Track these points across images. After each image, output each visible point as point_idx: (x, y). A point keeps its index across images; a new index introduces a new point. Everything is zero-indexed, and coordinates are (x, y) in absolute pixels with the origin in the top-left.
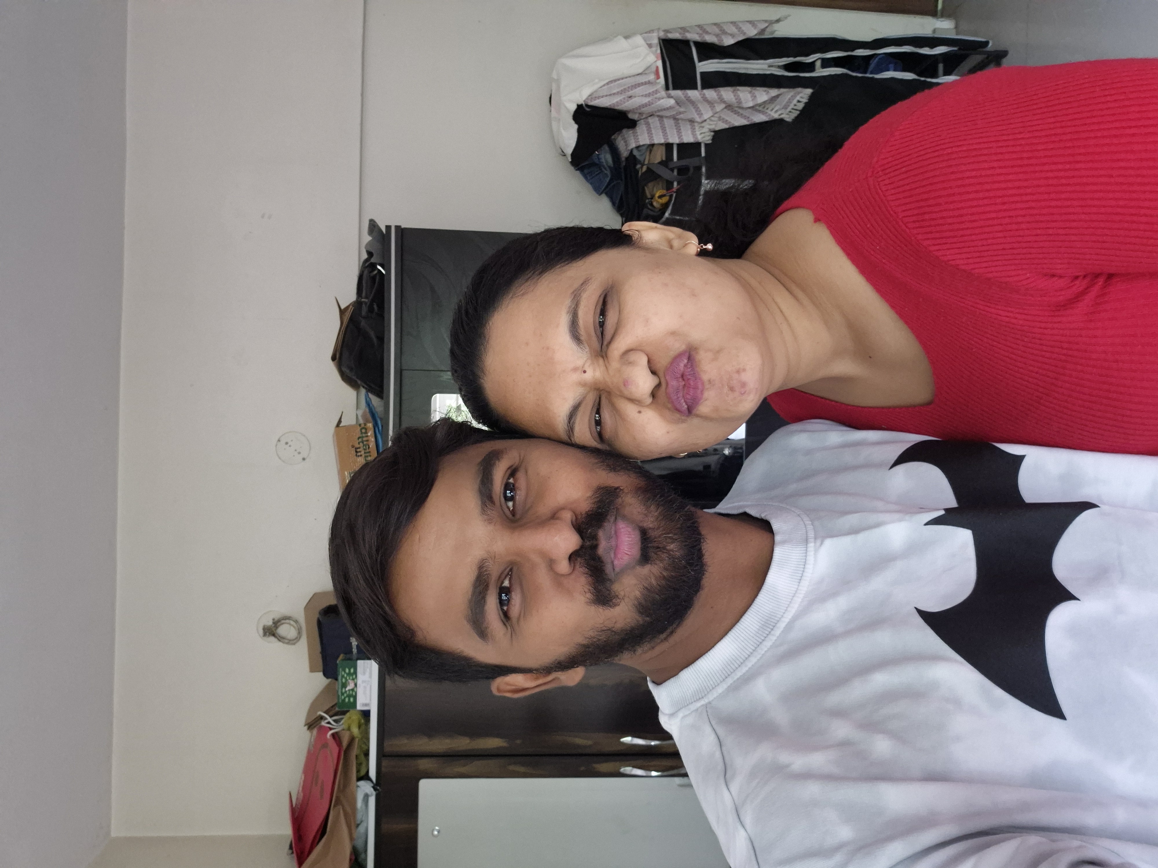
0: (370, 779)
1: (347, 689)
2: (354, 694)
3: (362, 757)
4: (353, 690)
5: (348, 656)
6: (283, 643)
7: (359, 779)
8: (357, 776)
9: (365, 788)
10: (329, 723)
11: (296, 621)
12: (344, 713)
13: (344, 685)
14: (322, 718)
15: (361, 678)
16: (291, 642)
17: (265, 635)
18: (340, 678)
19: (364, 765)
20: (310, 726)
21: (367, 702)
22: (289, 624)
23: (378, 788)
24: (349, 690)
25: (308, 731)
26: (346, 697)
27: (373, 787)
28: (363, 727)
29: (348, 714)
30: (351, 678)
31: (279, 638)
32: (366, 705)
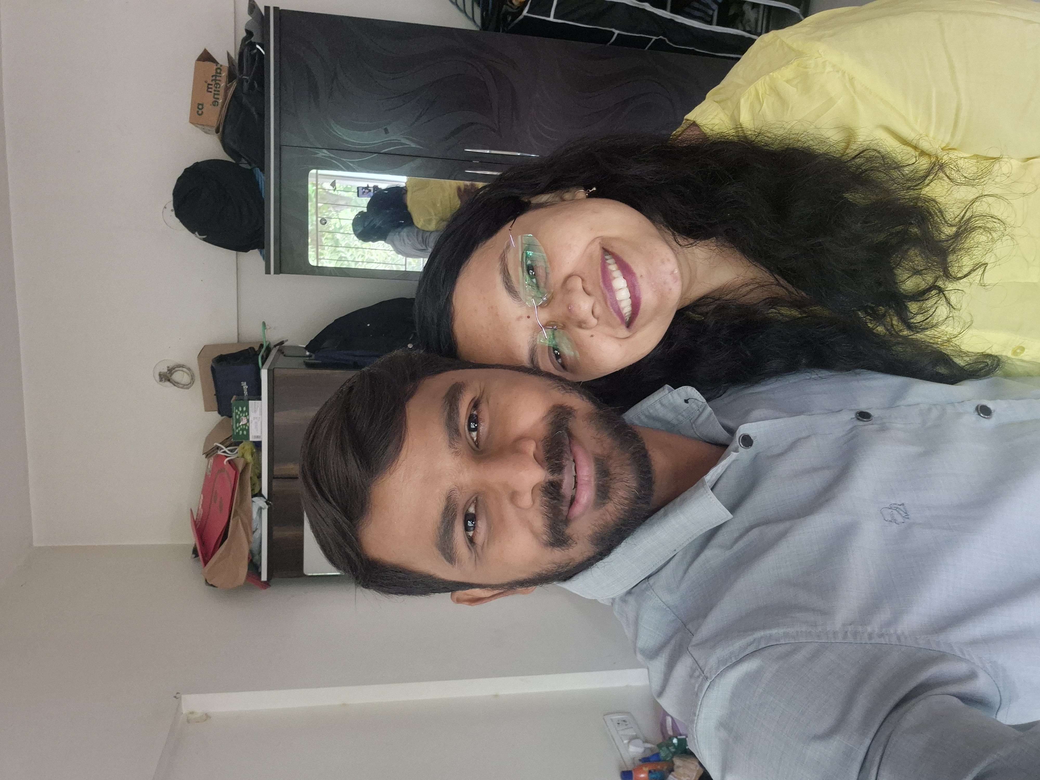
0: (262, 496)
1: (241, 424)
2: (247, 428)
3: (255, 479)
4: (245, 425)
5: (241, 397)
6: (179, 387)
7: (254, 496)
8: (252, 494)
9: (259, 502)
10: (224, 452)
11: (189, 368)
12: (238, 444)
13: (238, 421)
14: (218, 448)
15: (252, 415)
16: (185, 387)
17: (161, 380)
18: (234, 414)
19: (257, 486)
20: (208, 454)
21: (259, 434)
22: (182, 371)
23: (270, 503)
24: (242, 425)
25: (206, 459)
26: (240, 431)
27: (266, 502)
28: (255, 455)
29: (241, 445)
30: (244, 415)
31: (174, 383)
32: (258, 437)
